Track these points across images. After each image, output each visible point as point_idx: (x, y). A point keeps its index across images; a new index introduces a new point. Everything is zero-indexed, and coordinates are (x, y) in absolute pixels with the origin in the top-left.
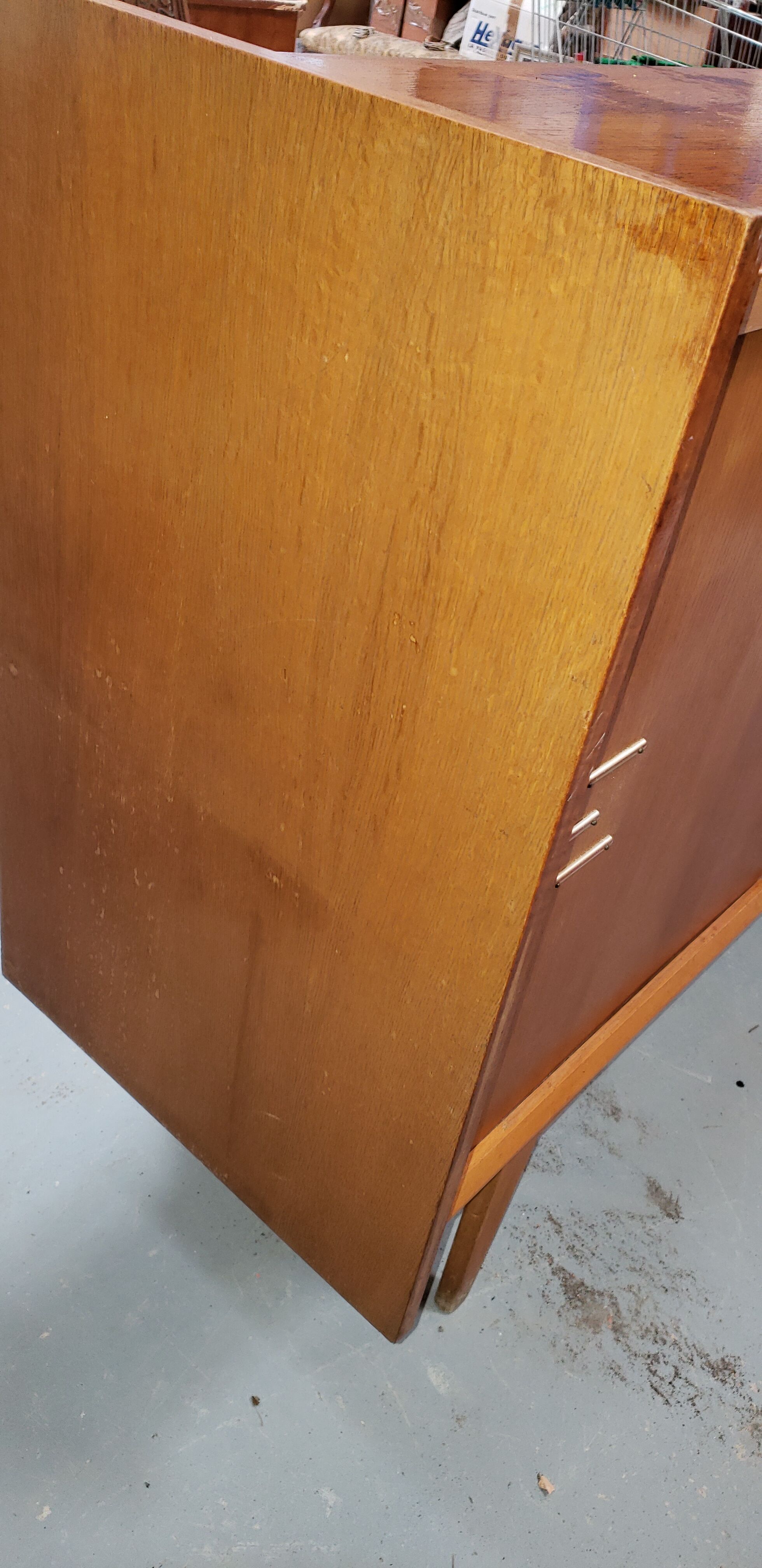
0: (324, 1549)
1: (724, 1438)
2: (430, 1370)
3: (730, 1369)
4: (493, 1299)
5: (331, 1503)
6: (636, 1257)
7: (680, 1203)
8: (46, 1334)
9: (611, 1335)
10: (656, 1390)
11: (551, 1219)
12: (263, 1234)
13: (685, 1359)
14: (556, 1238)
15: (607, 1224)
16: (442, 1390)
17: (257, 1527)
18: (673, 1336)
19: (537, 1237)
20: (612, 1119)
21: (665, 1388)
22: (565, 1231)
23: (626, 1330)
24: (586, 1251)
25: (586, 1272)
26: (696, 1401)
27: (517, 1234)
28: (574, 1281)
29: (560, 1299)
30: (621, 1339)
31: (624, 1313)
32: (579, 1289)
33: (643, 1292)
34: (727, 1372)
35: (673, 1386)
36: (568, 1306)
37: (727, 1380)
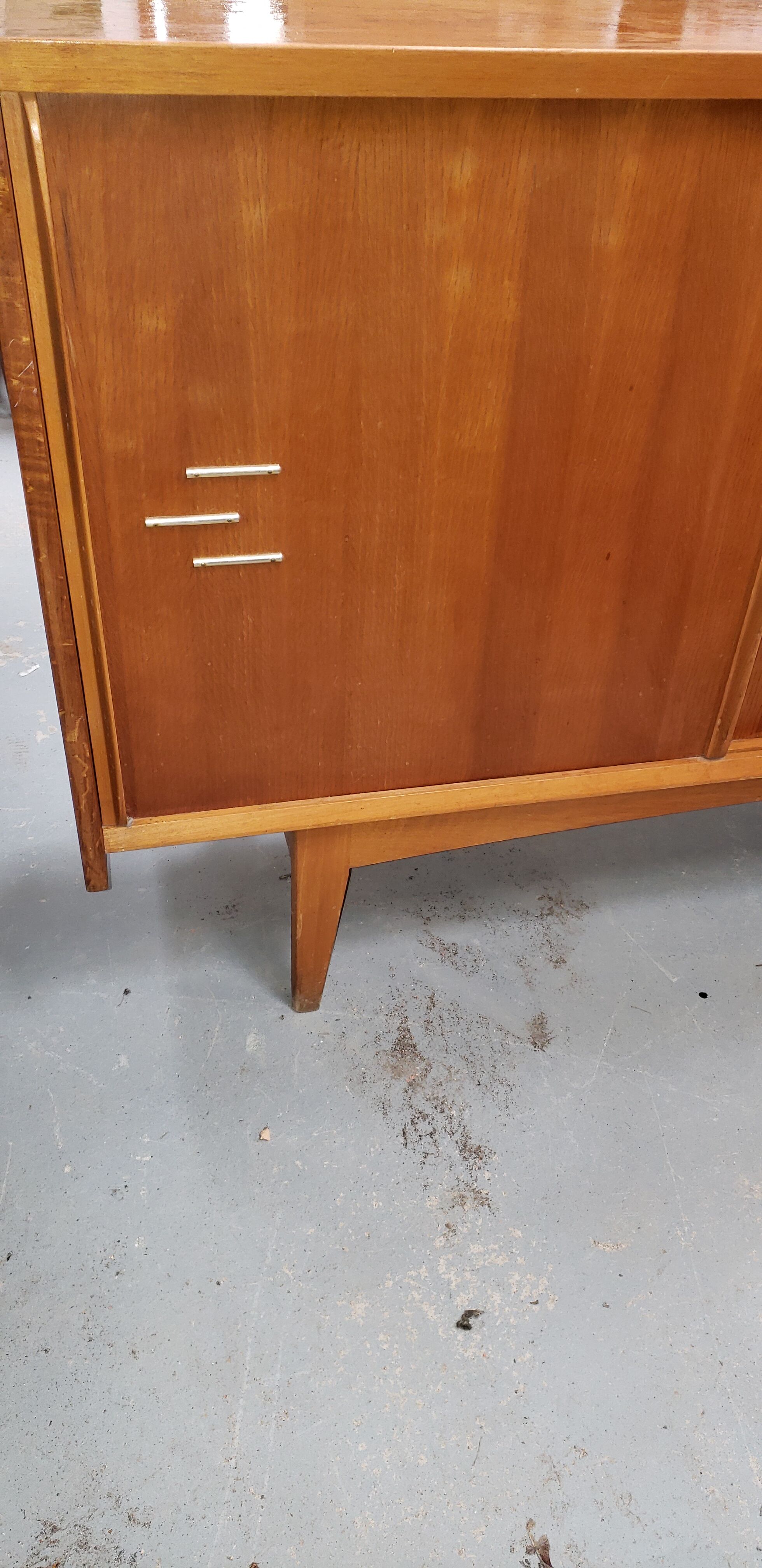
0: (95, 1083)
1: (428, 1188)
2: (253, 1035)
3: (479, 1155)
4: (337, 1020)
5: (121, 1065)
6: (476, 1053)
7: (551, 1042)
8: (44, 901)
9: (405, 1085)
10: (404, 1133)
11: (432, 999)
12: (218, 912)
13: (448, 1129)
14: (423, 1011)
15: (475, 1023)
16: (249, 1049)
17: (69, 1051)
18: (454, 1112)
19: (408, 1004)
20: (552, 964)
21: (412, 1137)
22: (435, 1010)
23: (419, 1089)
24: (439, 1029)
25: (426, 1042)
26: (429, 1157)
27: (396, 994)
28: (410, 1041)
29: (387, 1045)
30: (410, 1092)
31: (429, 1079)
32: (408, 1048)
33: (458, 1076)
34: (474, 1155)
35: (420, 1139)
36: (389, 1053)
37: (470, 1160)
